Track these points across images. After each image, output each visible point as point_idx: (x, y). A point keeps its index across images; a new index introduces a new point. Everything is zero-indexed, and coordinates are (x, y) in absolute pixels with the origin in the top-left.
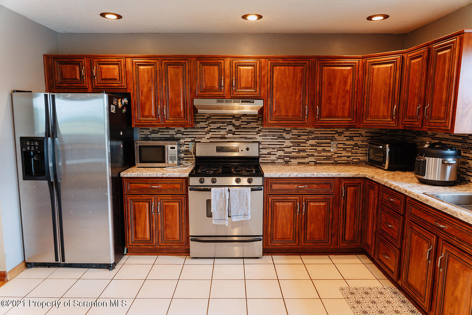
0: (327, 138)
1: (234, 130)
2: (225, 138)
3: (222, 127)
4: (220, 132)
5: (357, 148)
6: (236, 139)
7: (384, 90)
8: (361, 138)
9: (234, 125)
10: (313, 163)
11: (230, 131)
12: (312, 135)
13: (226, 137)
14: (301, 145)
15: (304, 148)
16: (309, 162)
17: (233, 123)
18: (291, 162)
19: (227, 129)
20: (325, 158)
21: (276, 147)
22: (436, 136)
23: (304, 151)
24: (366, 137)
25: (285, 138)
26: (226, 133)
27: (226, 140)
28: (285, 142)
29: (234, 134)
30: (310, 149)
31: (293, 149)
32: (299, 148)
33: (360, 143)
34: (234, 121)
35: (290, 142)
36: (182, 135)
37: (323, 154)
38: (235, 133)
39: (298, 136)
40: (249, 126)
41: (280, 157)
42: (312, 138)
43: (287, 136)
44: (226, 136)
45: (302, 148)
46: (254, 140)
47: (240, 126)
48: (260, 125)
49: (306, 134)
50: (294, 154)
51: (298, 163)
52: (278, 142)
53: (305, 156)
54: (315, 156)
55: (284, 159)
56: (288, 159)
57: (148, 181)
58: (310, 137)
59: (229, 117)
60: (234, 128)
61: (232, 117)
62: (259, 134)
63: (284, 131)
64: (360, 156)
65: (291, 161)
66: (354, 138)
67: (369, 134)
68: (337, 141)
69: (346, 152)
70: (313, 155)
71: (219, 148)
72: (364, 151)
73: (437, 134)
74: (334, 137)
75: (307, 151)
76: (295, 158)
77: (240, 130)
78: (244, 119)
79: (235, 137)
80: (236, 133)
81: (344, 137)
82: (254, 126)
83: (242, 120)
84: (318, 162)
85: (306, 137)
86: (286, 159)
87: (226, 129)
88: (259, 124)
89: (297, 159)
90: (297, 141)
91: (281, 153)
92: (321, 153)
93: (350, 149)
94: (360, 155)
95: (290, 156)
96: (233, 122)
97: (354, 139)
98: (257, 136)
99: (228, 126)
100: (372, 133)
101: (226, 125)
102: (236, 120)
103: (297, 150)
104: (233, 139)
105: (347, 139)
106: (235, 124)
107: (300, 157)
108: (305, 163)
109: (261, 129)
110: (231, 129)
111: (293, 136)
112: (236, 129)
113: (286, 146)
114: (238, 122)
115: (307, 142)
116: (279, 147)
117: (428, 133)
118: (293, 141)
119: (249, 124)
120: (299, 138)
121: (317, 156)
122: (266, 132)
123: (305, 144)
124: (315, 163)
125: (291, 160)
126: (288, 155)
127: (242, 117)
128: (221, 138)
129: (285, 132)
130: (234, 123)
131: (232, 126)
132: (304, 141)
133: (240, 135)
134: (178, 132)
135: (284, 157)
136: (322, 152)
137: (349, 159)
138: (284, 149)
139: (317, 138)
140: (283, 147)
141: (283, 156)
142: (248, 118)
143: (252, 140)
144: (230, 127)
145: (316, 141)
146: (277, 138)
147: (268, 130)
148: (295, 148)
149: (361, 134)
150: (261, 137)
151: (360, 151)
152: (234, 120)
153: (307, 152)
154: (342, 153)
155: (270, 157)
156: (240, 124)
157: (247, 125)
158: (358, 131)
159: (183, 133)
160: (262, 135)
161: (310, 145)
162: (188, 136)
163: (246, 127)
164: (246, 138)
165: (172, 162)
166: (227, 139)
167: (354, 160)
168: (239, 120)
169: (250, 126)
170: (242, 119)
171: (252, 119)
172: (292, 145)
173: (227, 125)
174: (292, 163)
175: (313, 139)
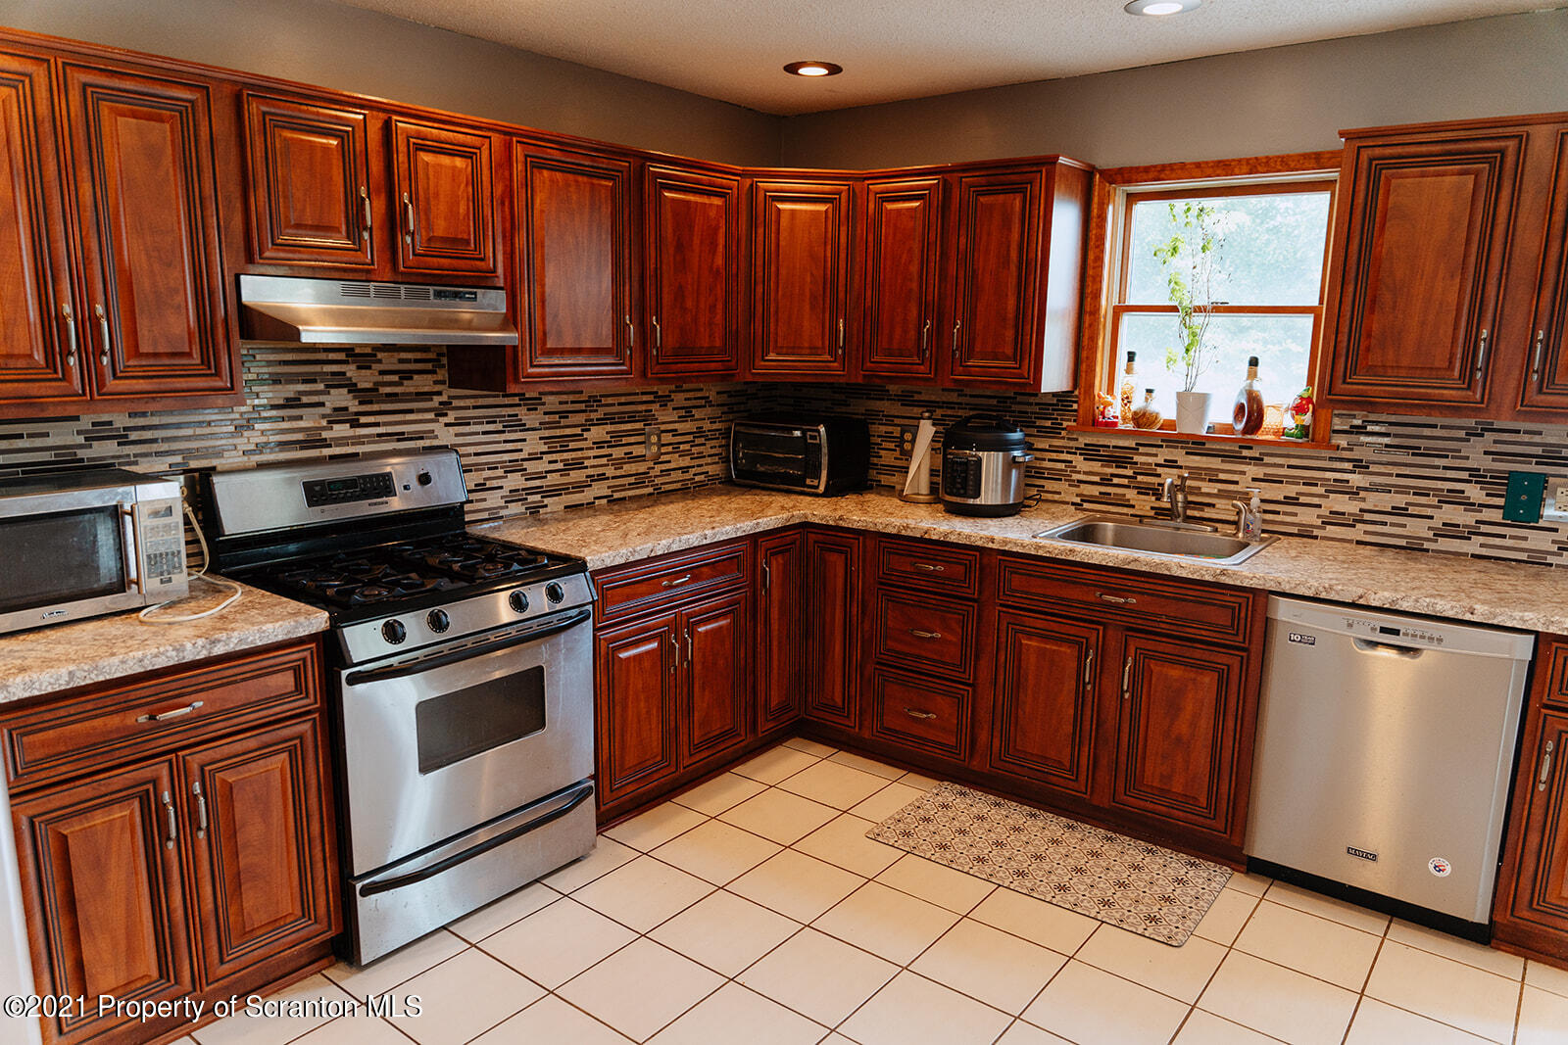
0: (635, 417)
1: (354, 406)
2: (324, 443)
3: (305, 400)
4: (300, 418)
5: (702, 440)
6: (363, 443)
7: (812, 274)
8: (708, 410)
9: (352, 388)
10: (605, 501)
11: (340, 415)
12: (597, 411)
13: (325, 439)
14: (572, 445)
15: (579, 454)
16: (595, 498)
17: (350, 379)
18: (546, 506)
19: (327, 403)
20: (632, 480)
21: (499, 462)
22: (916, 397)
23: (578, 465)
24: (718, 405)
25: (524, 425)
26: (324, 423)
27: (326, 452)
28: (525, 440)
29: (355, 424)
30: (595, 457)
31: (550, 462)
32: (565, 456)
33: (707, 426)
34: (351, 370)
35: (541, 438)
36: (119, 444)
37: (628, 468)
38: (358, 420)
39: (560, 418)
40: (409, 387)
41: (515, 496)
42: (597, 420)
43: (531, 419)
44: (324, 436)
45: (574, 455)
46: (427, 443)
47: (377, 390)
48: (442, 382)
49: (583, 406)
50: (553, 479)
51: (566, 507)
52: (505, 442)
53: (584, 482)
54: (608, 478)
55: (526, 499)
56: (538, 497)
57: (133, 696)
58: (593, 416)
59: (332, 356)
60: (355, 398)
61: (342, 356)
62: (445, 418)
63: (520, 400)
64: (709, 464)
65: (545, 503)
66: (694, 411)
67: (724, 398)
68: (659, 424)
69: (680, 456)
70: (602, 477)
71: (317, 488)
72: (715, 447)
73: (920, 393)
74: (651, 411)
75: (587, 463)
76: (555, 492)
77: (375, 407)
78: (389, 361)
79: (359, 437)
80: (363, 420)
81: (674, 409)
82: (426, 389)
83: (382, 367)
84: (616, 495)
85: (581, 418)
86: (531, 498)
87: (322, 404)
88: (440, 378)
89: (561, 495)
90: (558, 432)
91: (515, 481)
92: (622, 468)
93: (687, 447)
94: (709, 460)
95: (542, 487)
96: (348, 375)
97: (693, 416)
98: (438, 427)
99: (329, 393)
100: (730, 394)
101: (321, 386)
102: (359, 368)
103: (560, 466)
104: (353, 444)
105: (679, 417)
106: (356, 385)
107: (568, 488)
108: (583, 505)
109: (449, 397)
110: (343, 404)
111: (547, 418)
112: (361, 403)
113: (529, 454)
114: (368, 372)
115: (586, 435)
116: (510, 461)
117: (888, 391)
118: (547, 433)
119: (406, 382)
120: (563, 422)
121: (613, 478)
122: (468, 408)
123: (580, 440)
124: (609, 501)
125: (546, 501)
126: (537, 483)
127: (380, 355)
128: (304, 445)
129: (525, 405)
130: (354, 381)
131: (346, 390)
132: (578, 431)
133: (377, 425)
134: (98, 431)
135: (526, 494)
136: (625, 463)
137: (687, 476)
138: (526, 464)
139: (612, 419)
140: (523, 460)
141: (523, 490)
142: (404, 355)
143: (421, 443)
144: (340, 398)
145: (609, 428)
146: (500, 427)
147: (472, 400)
148: (554, 457)
149: (708, 397)
150: (450, 428)
151: (707, 450)
152: (353, 367)
153: (586, 467)
154: (669, 462)
155: (485, 500)
156: (375, 384)
157: (402, 384)
158: (702, 390)
159: (126, 436)
160: (453, 421)
161: (594, 443)
162: (155, 447)
163: (396, 394)
164: (401, 437)
165: (162, 582)
166: (330, 446)
167: (697, 478)
168: (369, 368)
169: (412, 390)
170: (380, 361)
171: (417, 361)
172: (545, 448)
173: (327, 386)
174: (548, 509)
175: (601, 422)
